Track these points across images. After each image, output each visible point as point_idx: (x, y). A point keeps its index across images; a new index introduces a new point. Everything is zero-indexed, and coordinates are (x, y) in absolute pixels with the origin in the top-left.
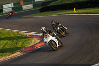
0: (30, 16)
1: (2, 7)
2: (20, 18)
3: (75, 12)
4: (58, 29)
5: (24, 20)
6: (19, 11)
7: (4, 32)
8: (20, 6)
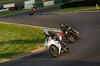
0: (51, 12)
1: (24, 3)
2: (41, 14)
3: (98, 8)
4: (66, 33)
5: (45, 16)
6: (40, 7)
7: (25, 28)
8: (41, 2)
